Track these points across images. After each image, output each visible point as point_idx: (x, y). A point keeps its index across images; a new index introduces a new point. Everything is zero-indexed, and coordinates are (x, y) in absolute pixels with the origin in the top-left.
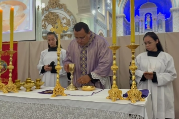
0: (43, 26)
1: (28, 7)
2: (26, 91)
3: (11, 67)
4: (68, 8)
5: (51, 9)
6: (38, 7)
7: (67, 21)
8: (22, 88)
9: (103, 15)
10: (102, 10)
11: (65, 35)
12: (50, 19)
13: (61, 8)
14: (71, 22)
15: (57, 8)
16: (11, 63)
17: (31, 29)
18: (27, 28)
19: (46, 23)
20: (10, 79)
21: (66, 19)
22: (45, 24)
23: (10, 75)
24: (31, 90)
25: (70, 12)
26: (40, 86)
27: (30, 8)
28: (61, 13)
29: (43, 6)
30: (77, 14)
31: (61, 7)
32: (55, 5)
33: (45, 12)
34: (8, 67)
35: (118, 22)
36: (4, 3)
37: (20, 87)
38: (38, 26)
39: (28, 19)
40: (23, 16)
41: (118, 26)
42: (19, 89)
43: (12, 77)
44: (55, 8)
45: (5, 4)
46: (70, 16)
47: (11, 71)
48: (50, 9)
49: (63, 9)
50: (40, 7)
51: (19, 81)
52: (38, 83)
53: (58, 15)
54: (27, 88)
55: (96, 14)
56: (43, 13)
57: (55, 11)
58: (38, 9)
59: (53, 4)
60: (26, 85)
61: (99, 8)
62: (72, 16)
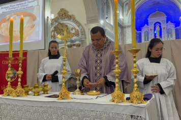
0: (52, 37)
1: (38, 18)
2: (34, 95)
3: (20, 72)
4: (77, 19)
5: (61, 20)
6: (48, 17)
7: (76, 31)
8: (30, 92)
9: (111, 25)
10: (110, 20)
11: (74, 45)
12: (59, 30)
13: (70, 19)
14: (80, 32)
15: (66, 19)
16: (20, 69)
17: (40, 38)
18: (37, 38)
19: (56, 33)
20: (19, 83)
21: (75, 29)
22: (54, 34)
23: (20, 80)
24: (39, 95)
25: (79, 23)
26: (47, 91)
27: (39, 19)
28: (70, 24)
29: (53, 17)
30: (85, 24)
31: (70, 17)
32: (64, 16)
33: (54, 23)
34: (18, 72)
35: (127, 31)
36: (15, 14)
37: (28, 92)
38: (47, 36)
39: (38, 29)
40: (33, 26)
41: (127, 35)
42: (27, 93)
43: (21, 82)
44: (64, 19)
45: (16, 16)
46: (79, 26)
47: (20, 76)
48: (59, 20)
49: (72, 20)
50: (49, 18)
51: (28, 87)
52: (45, 88)
53: (67, 26)
54: (35, 93)
55: (104, 24)
56: (52, 24)
57: (64, 22)
58: (48, 19)
59: (62, 15)
60: (34, 90)
61: (107, 18)
62: (80, 27)
